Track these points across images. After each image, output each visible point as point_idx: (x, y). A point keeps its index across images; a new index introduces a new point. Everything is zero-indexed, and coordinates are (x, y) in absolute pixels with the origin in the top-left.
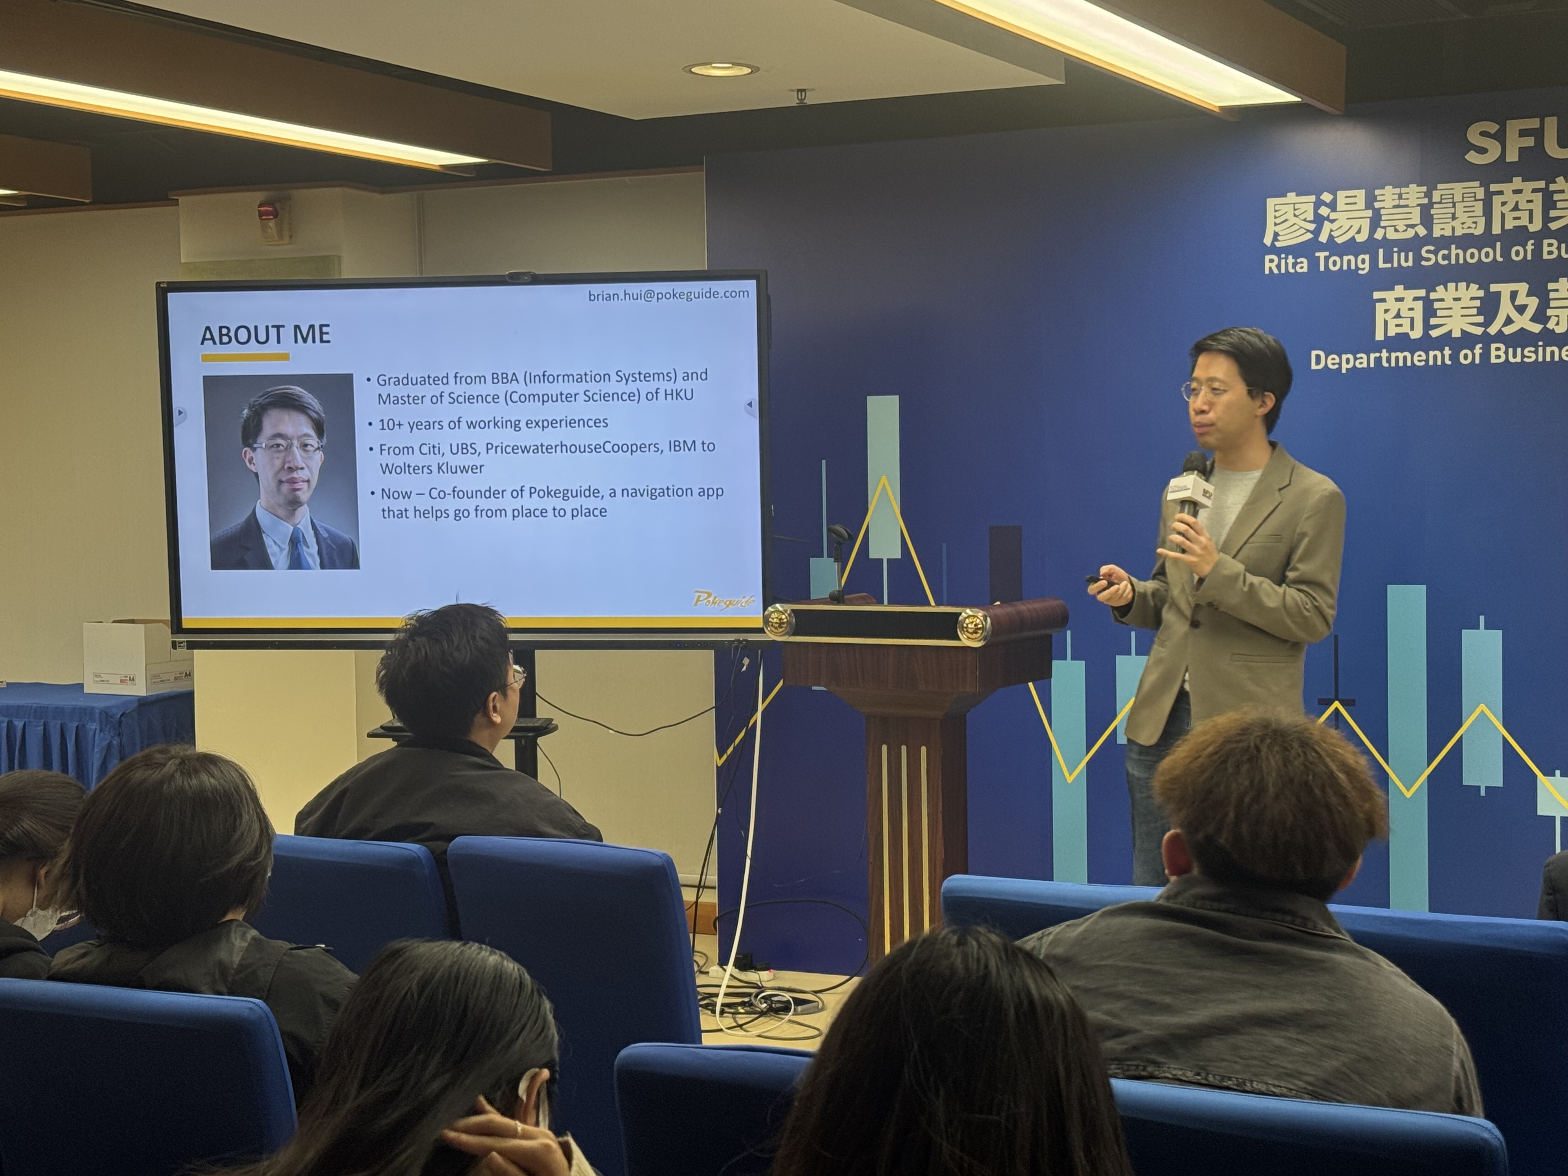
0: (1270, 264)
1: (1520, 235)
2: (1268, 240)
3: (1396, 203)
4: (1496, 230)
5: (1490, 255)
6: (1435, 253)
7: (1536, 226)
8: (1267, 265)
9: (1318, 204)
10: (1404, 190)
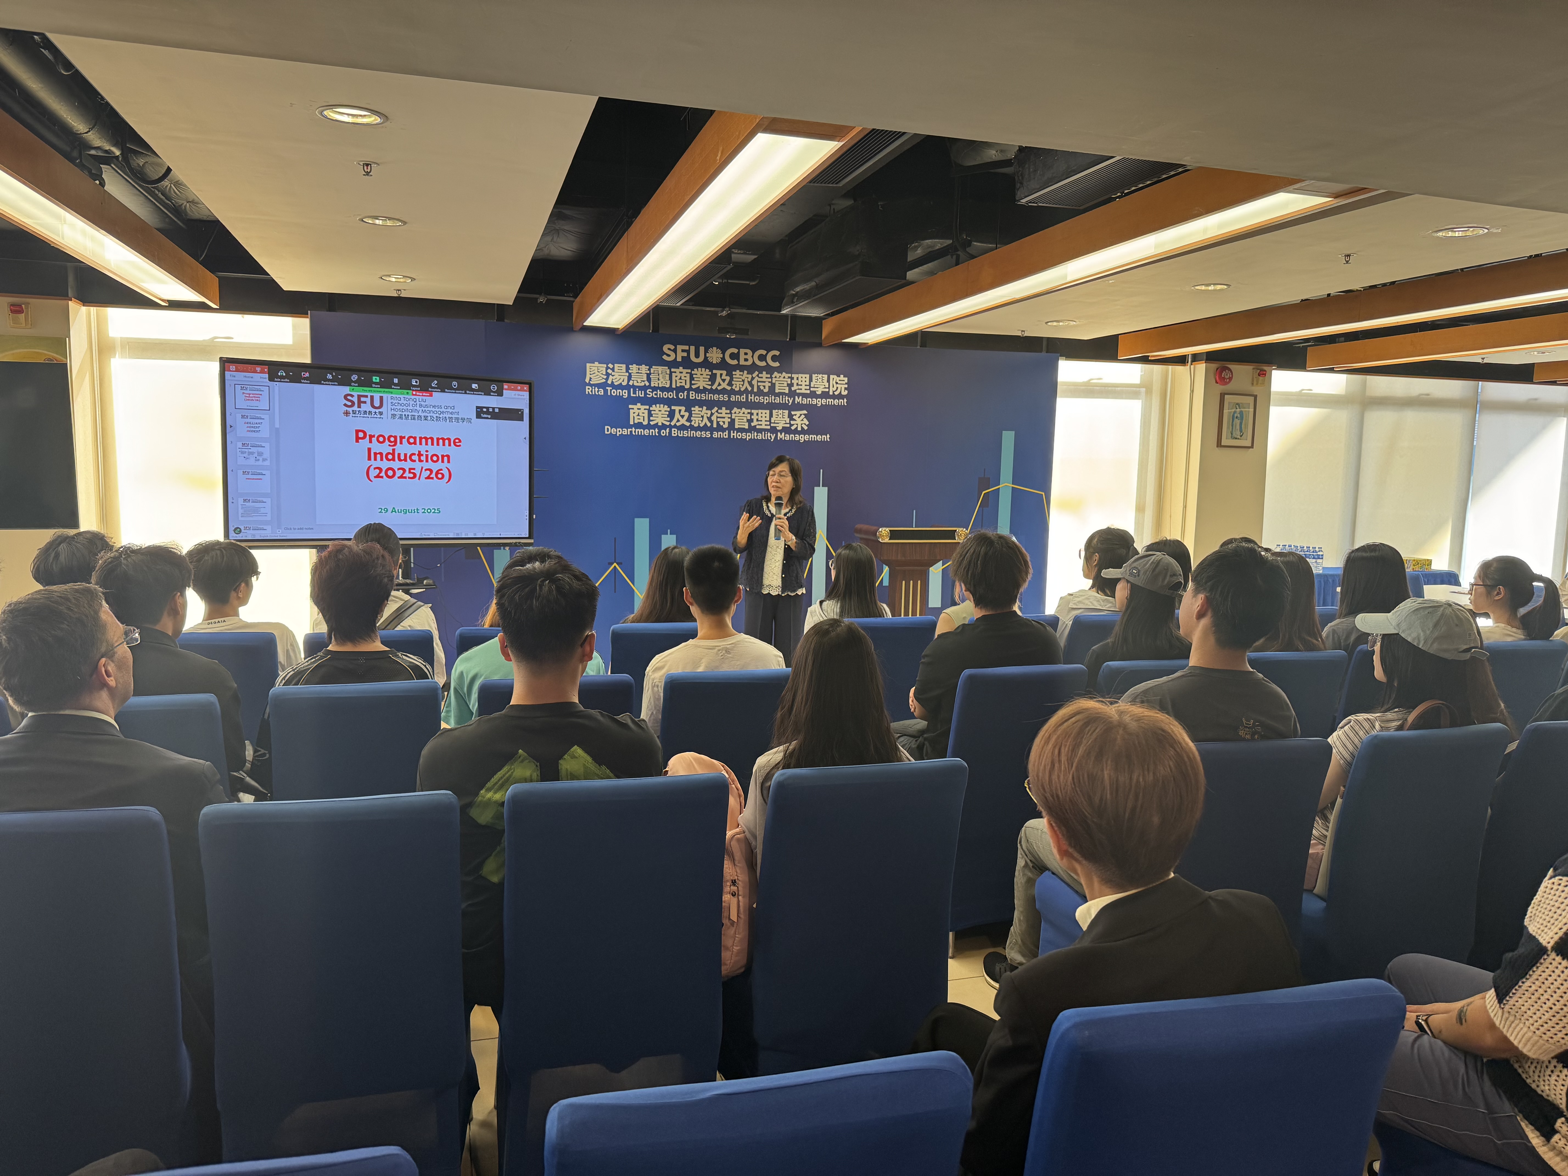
0: (588, 390)
1: (681, 389)
2: (587, 380)
3: (637, 371)
4: (674, 386)
5: (672, 395)
6: (652, 392)
7: (687, 386)
8: (587, 390)
9: (607, 368)
10: (640, 367)
